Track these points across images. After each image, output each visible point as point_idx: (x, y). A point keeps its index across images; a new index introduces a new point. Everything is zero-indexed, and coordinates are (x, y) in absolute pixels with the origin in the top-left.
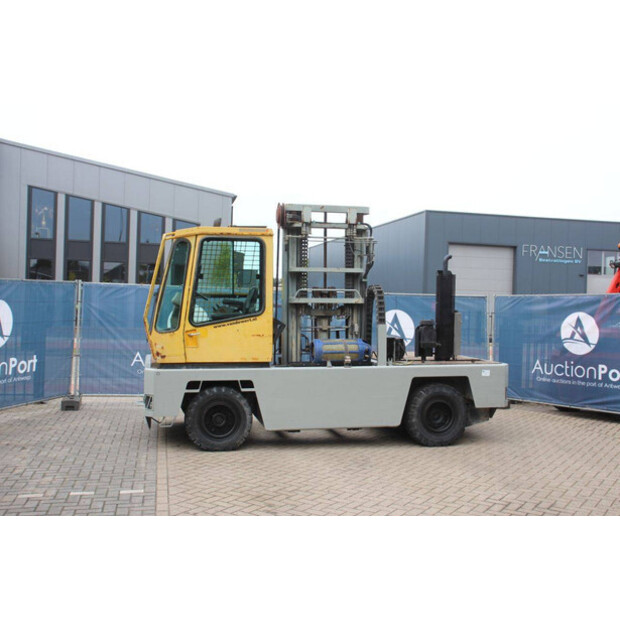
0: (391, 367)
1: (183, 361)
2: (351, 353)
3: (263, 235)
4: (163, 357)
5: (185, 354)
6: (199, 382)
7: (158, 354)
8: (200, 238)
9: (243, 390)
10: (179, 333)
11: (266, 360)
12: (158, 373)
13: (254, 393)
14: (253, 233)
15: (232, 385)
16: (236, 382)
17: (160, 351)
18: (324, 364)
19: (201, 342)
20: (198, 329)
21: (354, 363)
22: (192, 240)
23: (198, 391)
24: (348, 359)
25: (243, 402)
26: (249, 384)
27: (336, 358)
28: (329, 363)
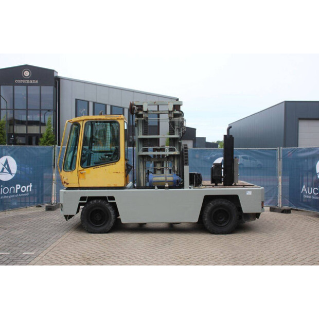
0: (192, 189)
1: (78, 186)
2: (168, 182)
3: (118, 119)
4: (68, 184)
5: (79, 183)
6: (86, 197)
7: (65, 182)
8: (85, 122)
9: (109, 201)
10: (75, 172)
11: (121, 186)
12: (65, 192)
13: (115, 203)
14: (112, 118)
15: (104, 198)
16: (106, 197)
17: (66, 181)
18: (154, 188)
19: (87, 176)
20: (85, 169)
21: (170, 187)
22: (81, 123)
23: (85, 202)
24: (167, 185)
25: (110, 208)
26: (112, 198)
27: (160, 184)
28: (156, 187)
